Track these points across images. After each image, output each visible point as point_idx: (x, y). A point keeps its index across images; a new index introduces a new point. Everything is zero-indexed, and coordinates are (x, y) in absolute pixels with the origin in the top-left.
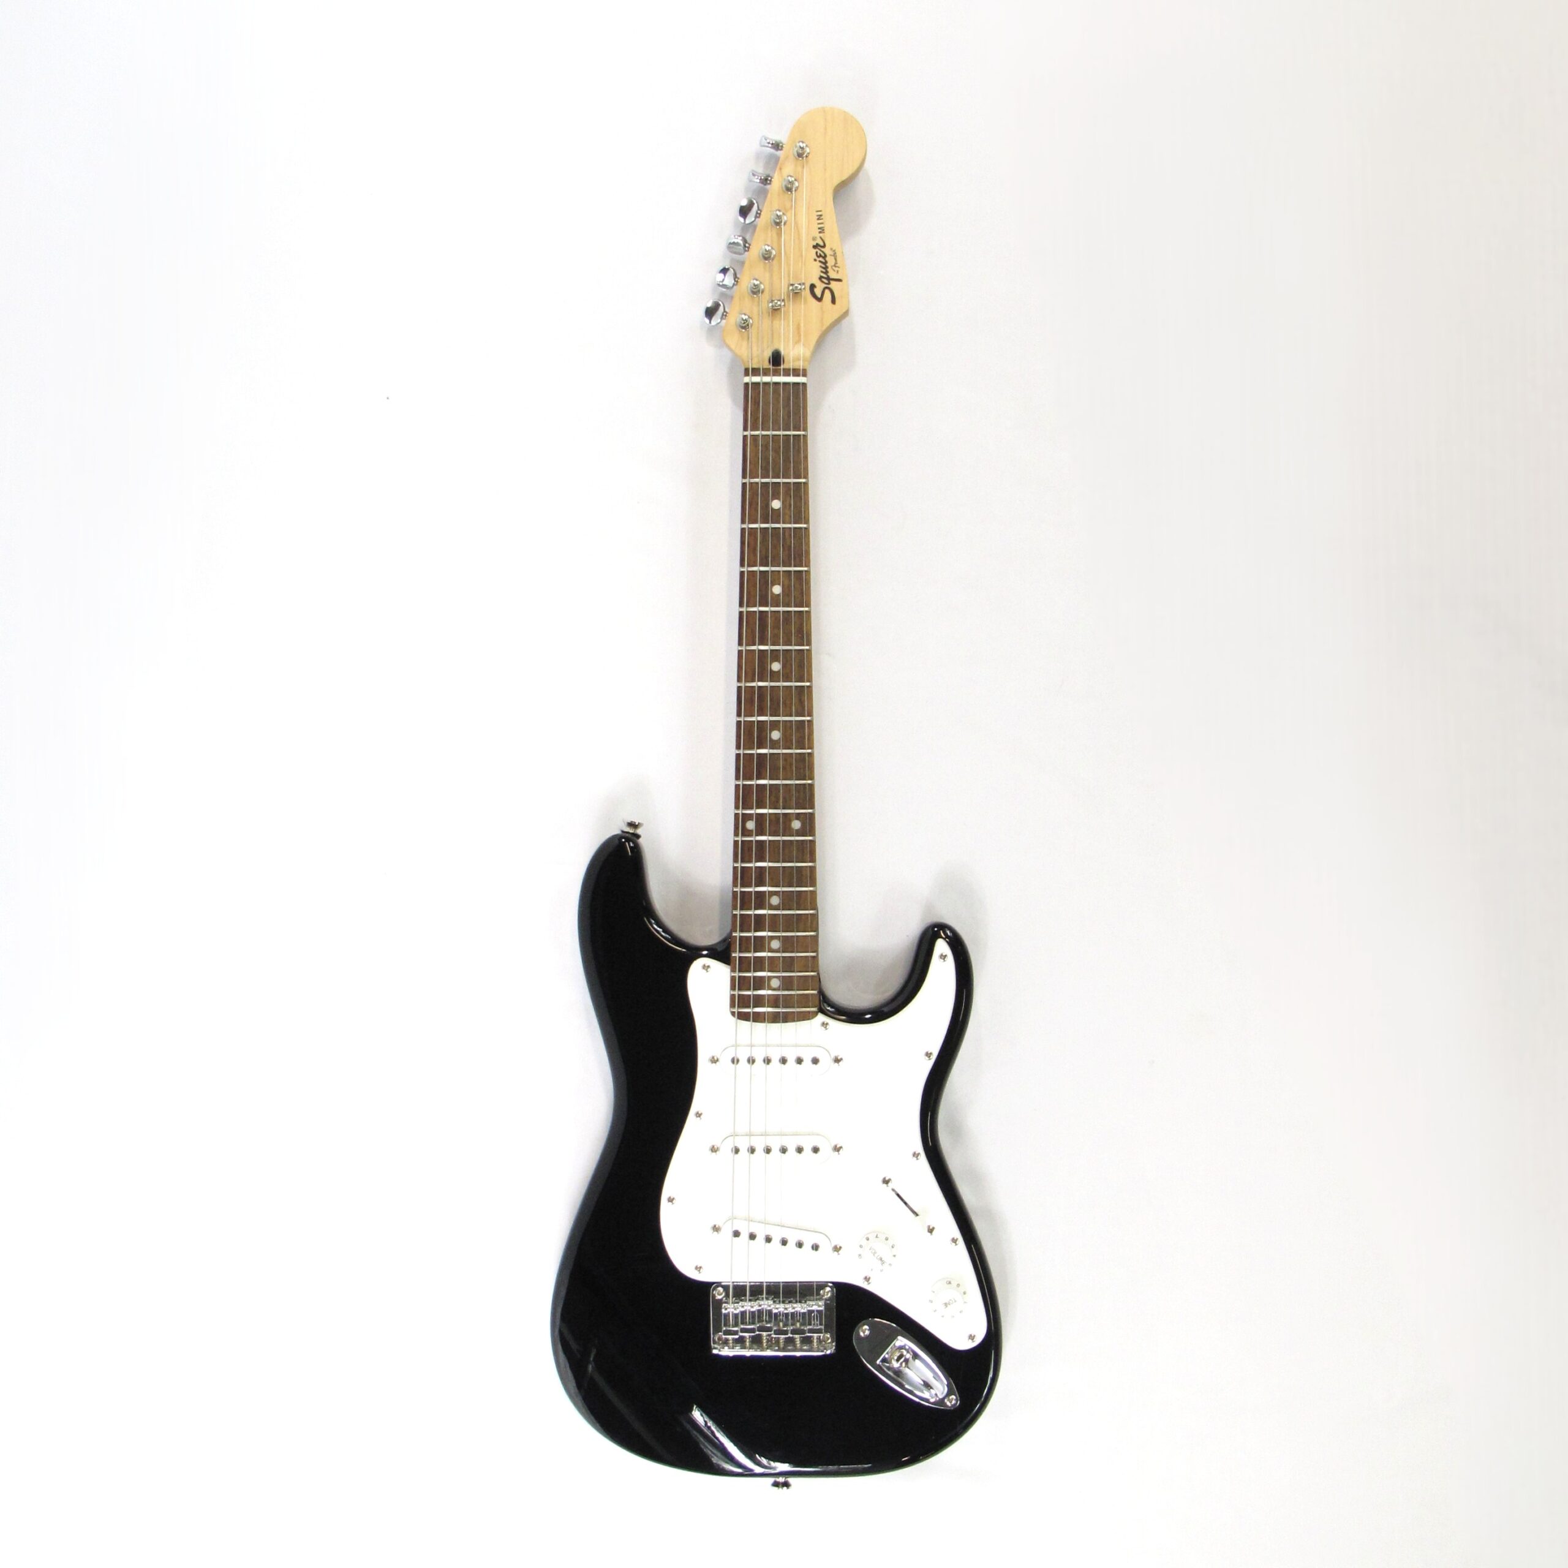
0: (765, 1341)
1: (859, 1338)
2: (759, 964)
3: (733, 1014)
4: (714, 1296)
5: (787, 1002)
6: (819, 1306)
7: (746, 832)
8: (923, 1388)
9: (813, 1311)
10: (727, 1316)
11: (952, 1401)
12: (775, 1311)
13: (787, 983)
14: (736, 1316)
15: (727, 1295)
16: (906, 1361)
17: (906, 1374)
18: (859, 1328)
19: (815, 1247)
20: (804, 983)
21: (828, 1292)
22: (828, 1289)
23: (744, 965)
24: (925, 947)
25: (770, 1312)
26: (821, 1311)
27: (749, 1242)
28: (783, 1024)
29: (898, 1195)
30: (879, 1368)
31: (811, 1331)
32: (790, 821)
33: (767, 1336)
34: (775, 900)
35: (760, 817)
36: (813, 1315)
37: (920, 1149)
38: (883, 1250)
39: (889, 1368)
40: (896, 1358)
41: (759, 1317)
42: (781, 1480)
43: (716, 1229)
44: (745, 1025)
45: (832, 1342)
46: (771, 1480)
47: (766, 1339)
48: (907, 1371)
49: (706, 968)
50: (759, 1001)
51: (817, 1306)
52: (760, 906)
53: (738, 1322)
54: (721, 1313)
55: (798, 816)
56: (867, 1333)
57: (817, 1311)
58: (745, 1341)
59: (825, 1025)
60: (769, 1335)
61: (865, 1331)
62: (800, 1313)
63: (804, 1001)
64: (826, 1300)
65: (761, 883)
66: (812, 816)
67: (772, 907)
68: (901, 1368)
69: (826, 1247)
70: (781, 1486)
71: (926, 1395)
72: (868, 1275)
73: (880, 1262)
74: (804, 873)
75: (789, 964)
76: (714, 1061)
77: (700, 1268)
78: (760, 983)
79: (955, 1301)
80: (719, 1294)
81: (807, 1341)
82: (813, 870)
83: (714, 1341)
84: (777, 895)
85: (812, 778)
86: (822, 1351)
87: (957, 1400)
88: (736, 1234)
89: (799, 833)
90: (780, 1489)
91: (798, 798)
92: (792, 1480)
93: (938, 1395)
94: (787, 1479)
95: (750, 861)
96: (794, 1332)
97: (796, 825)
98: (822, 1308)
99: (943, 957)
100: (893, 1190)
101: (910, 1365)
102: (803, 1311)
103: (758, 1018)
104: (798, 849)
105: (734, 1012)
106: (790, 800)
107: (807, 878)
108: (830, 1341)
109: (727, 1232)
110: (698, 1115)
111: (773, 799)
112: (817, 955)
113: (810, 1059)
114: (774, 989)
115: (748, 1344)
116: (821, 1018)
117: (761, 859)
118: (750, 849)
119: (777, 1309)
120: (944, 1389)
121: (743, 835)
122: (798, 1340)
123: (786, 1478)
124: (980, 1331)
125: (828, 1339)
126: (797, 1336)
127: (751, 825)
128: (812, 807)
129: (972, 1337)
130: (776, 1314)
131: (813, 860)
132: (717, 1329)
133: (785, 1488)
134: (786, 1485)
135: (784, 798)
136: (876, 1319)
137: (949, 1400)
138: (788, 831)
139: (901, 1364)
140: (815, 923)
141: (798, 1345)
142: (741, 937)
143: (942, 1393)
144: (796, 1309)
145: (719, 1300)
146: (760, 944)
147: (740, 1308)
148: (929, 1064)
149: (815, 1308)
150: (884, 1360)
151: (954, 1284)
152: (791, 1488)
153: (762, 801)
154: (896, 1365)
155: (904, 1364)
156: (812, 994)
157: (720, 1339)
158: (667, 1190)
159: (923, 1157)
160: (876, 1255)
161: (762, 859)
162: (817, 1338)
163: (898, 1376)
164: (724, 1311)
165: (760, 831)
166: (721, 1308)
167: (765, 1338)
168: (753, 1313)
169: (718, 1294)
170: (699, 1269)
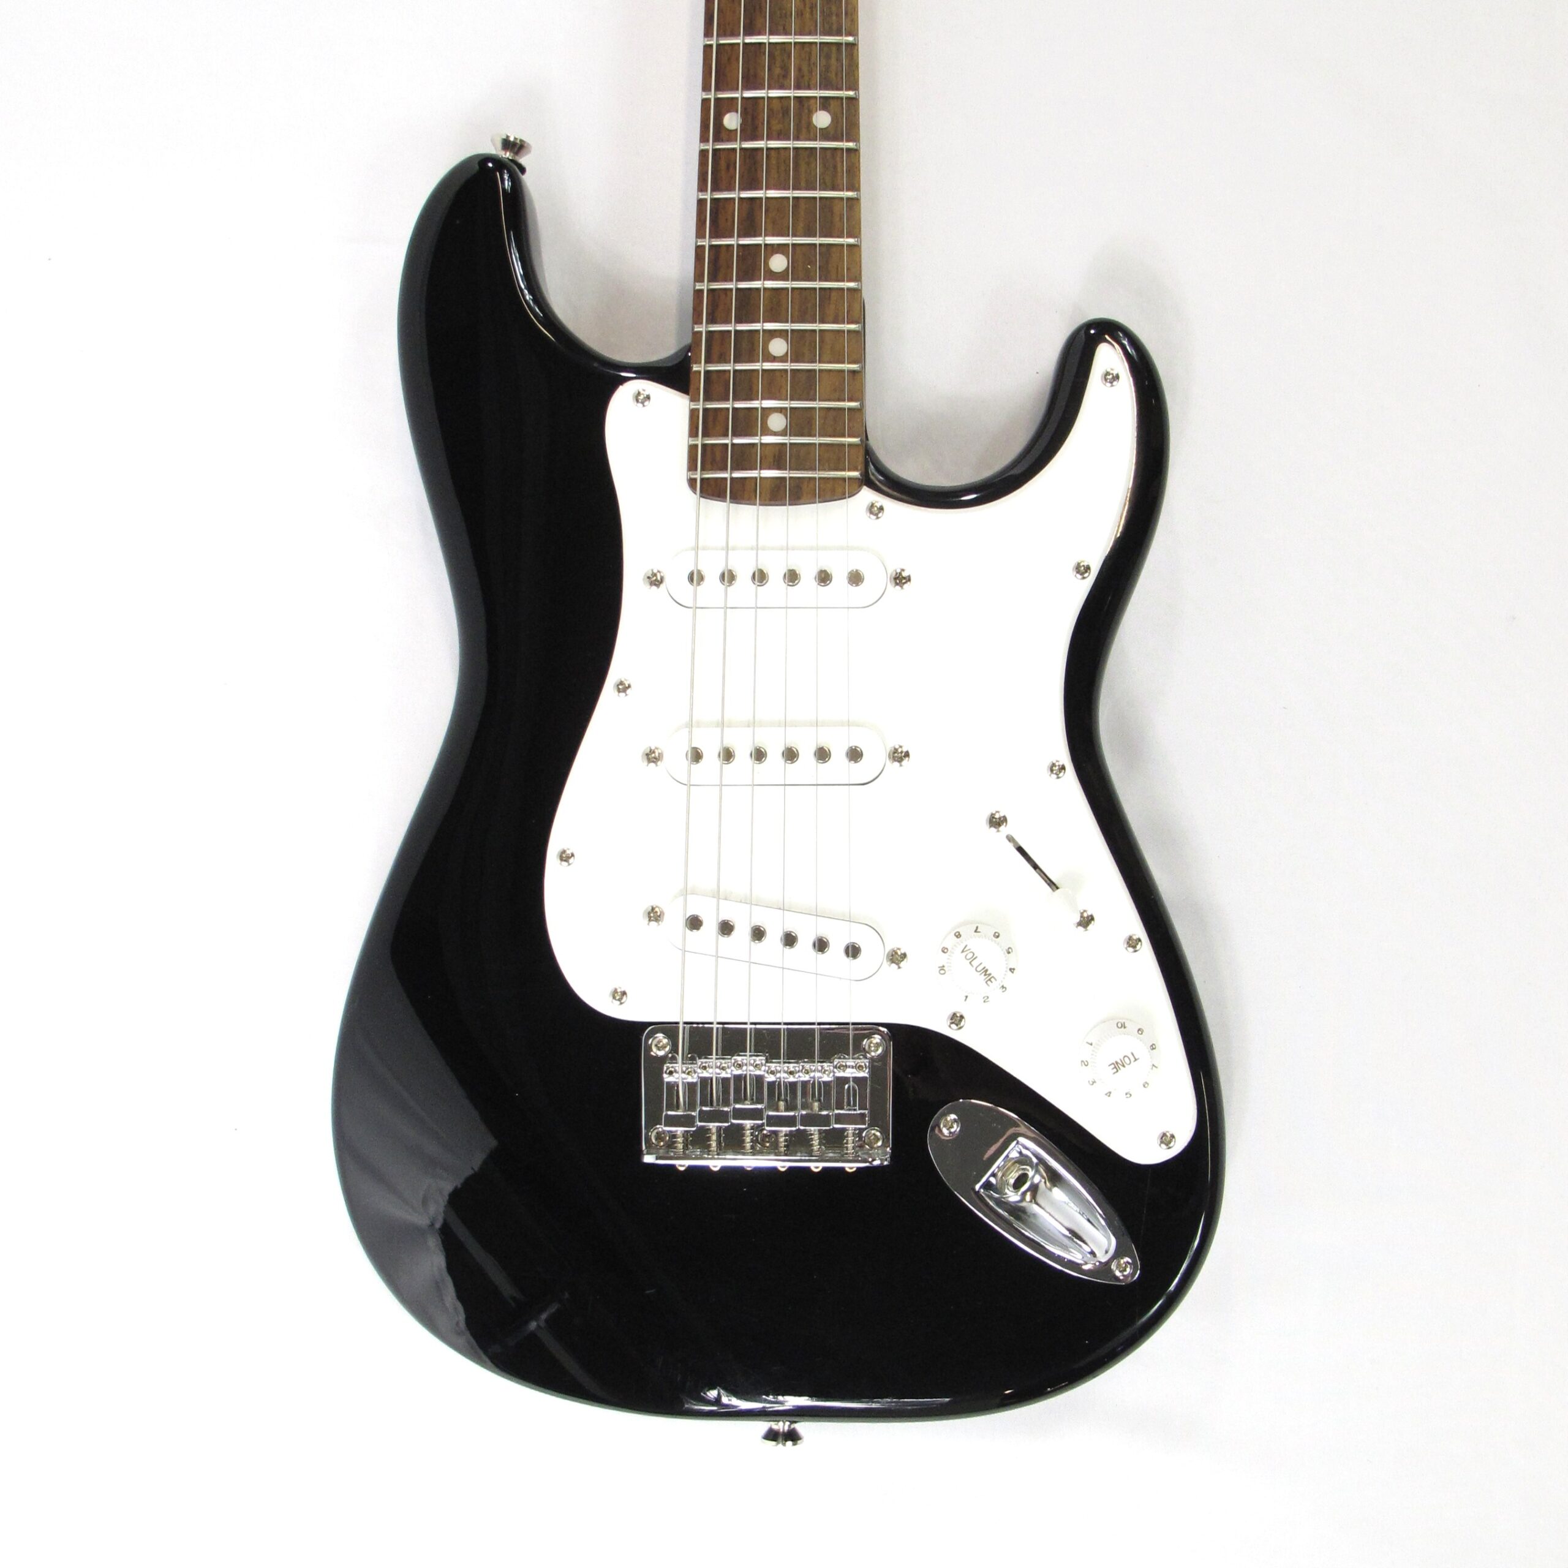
0: (748, 1139)
1: (941, 1143)
2: (745, 386)
3: (692, 483)
4: (649, 1049)
5: (800, 457)
6: (860, 1068)
7: (721, 134)
8: (1066, 1241)
9: (845, 1080)
10: (672, 1087)
11: (1125, 1270)
12: (771, 1078)
13: (800, 422)
14: (691, 1087)
15: (674, 1049)
16: (1034, 1189)
17: (1034, 1215)
18: (939, 1118)
19: (853, 951)
20: (834, 421)
21: (877, 1045)
22: (877, 1039)
23: (715, 386)
24: (1075, 360)
25: (759, 1079)
26: (864, 1079)
27: (717, 939)
28: (791, 507)
29: (1021, 850)
30: (979, 1198)
31: (839, 1119)
32: (810, 113)
33: (752, 1128)
34: (778, 263)
35: (751, 105)
36: (846, 1086)
37: (1063, 756)
38: (989, 954)
39: (999, 1202)
40: (1012, 1181)
41: (737, 1090)
42: (782, 1426)
43: (654, 915)
44: (716, 508)
45: (884, 1145)
46: (762, 1426)
47: (752, 1134)
48: (1035, 1208)
49: (641, 399)
50: (744, 457)
51: (853, 1069)
52: (748, 274)
53: (695, 1101)
54: (662, 1079)
55: (825, 103)
56: (956, 1128)
57: (856, 1079)
58: (709, 1139)
59: (875, 511)
60: (760, 1128)
61: (949, 1126)
62: (819, 1083)
63: (834, 457)
64: (872, 1060)
65: (750, 229)
66: (853, 101)
67: (772, 276)
68: (1024, 1204)
69: (873, 953)
70: (780, 1439)
71: (1076, 1257)
72: (961, 1010)
73: (983, 977)
74: (836, 209)
75: (804, 385)
76: (655, 580)
77: (624, 993)
78: (746, 422)
79: (1136, 1060)
80: (659, 1044)
81: (834, 1139)
82: (853, 204)
83: (648, 1140)
84: (783, 253)
85: (853, 32)
86: (865, 1161)
87: (1134, 1265)
88: (695, 923)
89: (826, 134)
90: (780, 1445)
91: (826, 69)
92: (803, 1427)
93: (1098, 1254)
94: (792, 1426)
95: (731, 188)
96: (809, 1120)
97: (822, 119)
98: (864, 1074)
99: (1111, 378)
100: (1010, 839)
101: (1040, 1200)
102: (826, 1078)
103: (741, 493)
104: (824, 165)
105: (695, 480)
106: (811, 72)
107: (841, 218)
108: (880, 1143)
109: (675, 920)
110: (622, 687)
111: (777, 71)
112: (863, 367)
113: (846, 575)
114: (775, 434)
115: (714, 1144)
116: (867, 495)
117: (752, 183)
118: (731, 165)
119: (772, 1073)
120: (1109, 1244)
121: (717, 139)
122: (816, 1137)
123: (792, 1422)
124: (1184, 1131)
125: (877, 1139)
126: (813, 1129)
127: (732, 121)
128: (854, 85)
129: (1166, 1139)
130: (771, 1085)
131: (854, 186)
132: (654, 1120)
133: (789, 1443)
134: (792, 1436)
135: (799, 70)
136: (973, 1101)
137: (1118, 1266)
138: (806, 130)
139: (1024, 1194)
140: (856, 306)
141: (816, 1148)
142: (710, 334)
143: (1107, 1252)
144: (812, 1074)
145: (657, 1057)
146: (748, 347)
147: (699, 1071)
148: (1083, 588)
149: (850, 1073)
150: (988, 1186)
151: (1132, 1028)
152: (801, 1445)
153: (755, 76)
154: (1013, 1197)
155: (1028, 1197)
156: (850, 445)
157: (659, 1137)
158: (559, 837)
159: (1070, 774)
160: (975, 963)
161: (753, 185)
162: (854, 1134)
163: (1018, 1218)
164: (667, 1078)
165: (750, 130)
166: (661, 1072)
167: (748, 1132)
168: (725, 1081)
169: (659, 1049)
170: (619, 995)
